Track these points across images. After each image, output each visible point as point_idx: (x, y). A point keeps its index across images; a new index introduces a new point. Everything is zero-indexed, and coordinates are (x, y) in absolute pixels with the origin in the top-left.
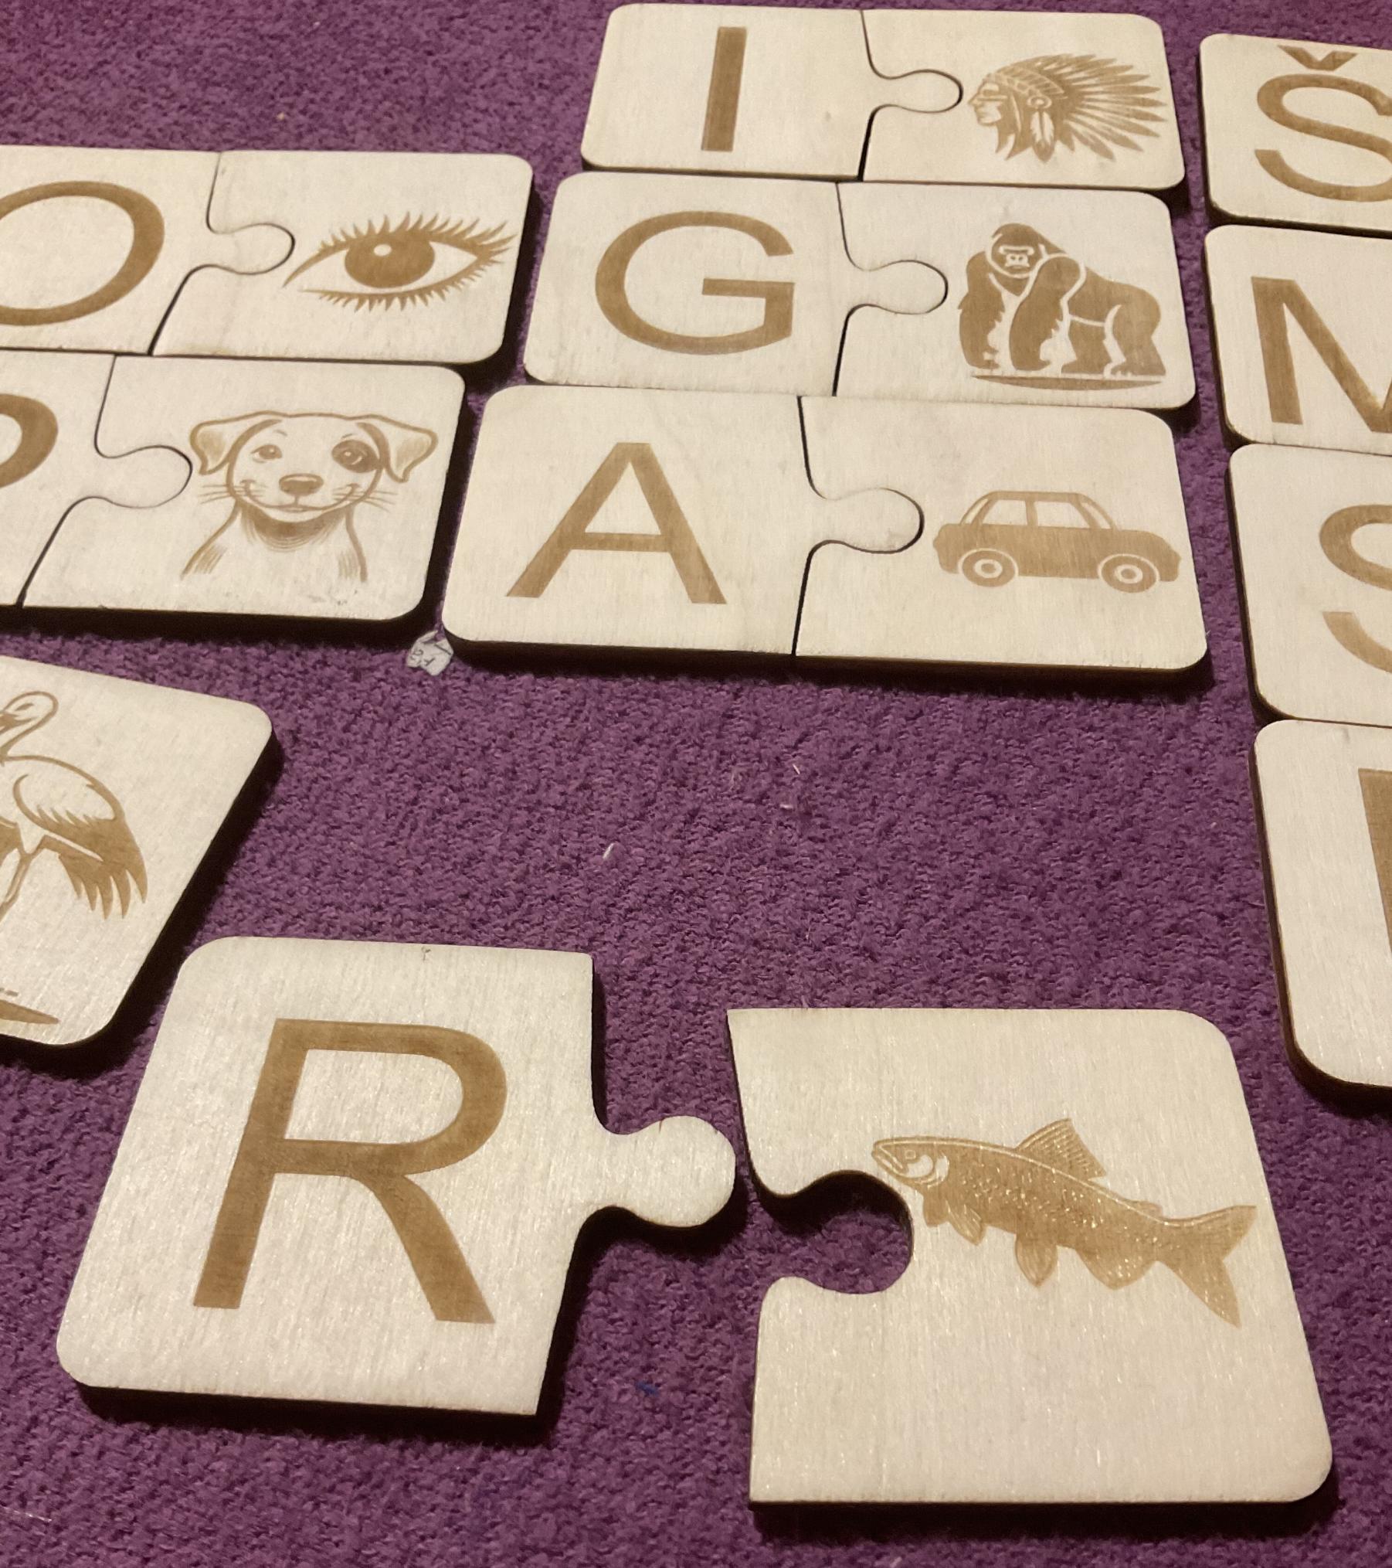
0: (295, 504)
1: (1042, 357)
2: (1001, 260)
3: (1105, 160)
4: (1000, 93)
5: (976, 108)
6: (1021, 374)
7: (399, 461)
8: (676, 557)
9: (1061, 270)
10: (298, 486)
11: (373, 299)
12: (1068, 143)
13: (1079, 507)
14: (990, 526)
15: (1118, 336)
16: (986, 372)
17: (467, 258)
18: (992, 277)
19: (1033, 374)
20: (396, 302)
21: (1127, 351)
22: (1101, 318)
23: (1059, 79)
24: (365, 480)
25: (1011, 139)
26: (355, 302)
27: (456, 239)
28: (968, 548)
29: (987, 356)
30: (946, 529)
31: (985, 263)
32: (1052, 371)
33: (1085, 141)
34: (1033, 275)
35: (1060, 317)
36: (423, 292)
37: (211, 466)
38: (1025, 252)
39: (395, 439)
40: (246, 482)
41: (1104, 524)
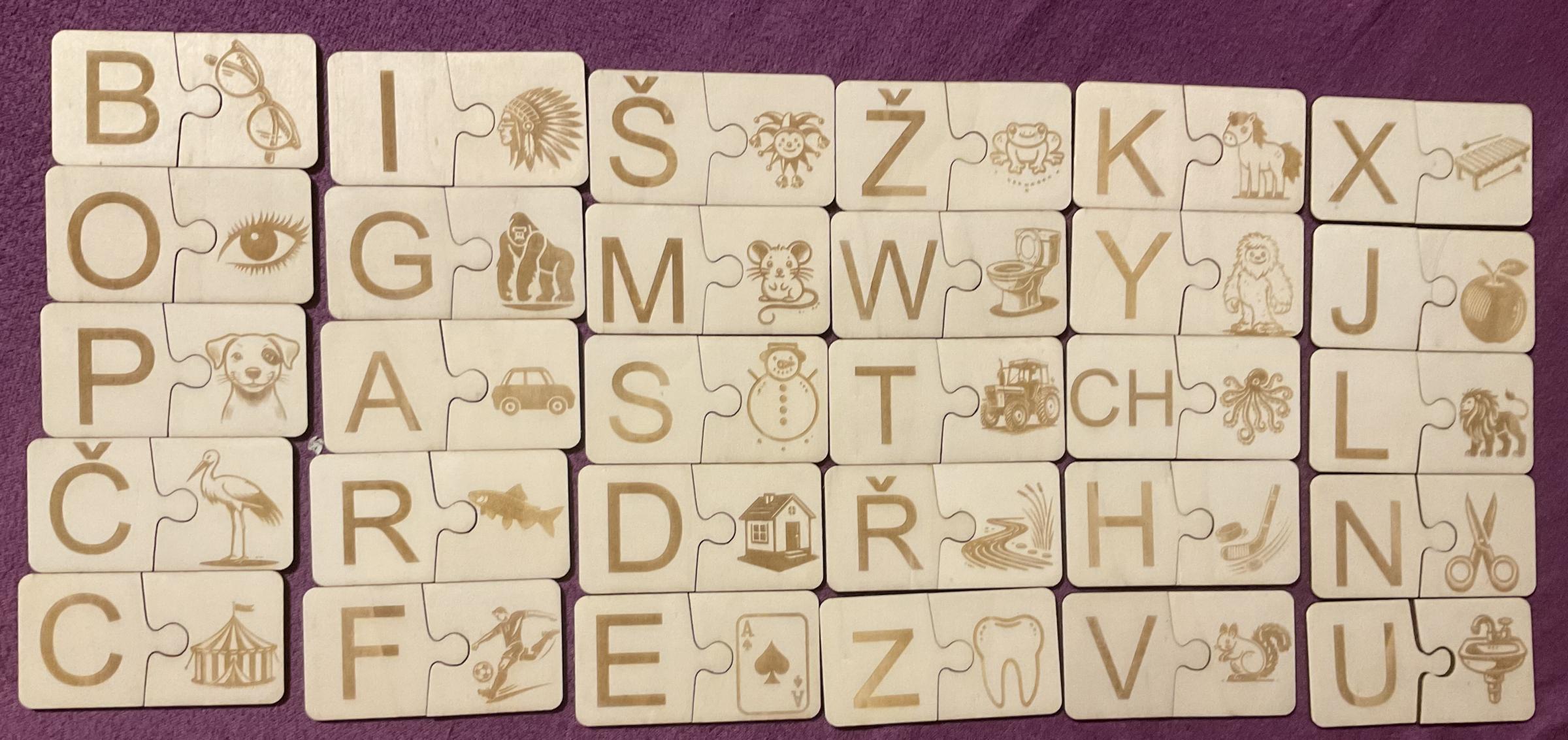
0: (253, 383)
1: (529, 293)
2: (512, 235)
3: (557, 169)
4: (511, 120)
5: (501, 131)
6: (521, 303)
7: (288, 357)
8: (403, 409)
9: (537, 240)
10: (254, 374)
11: (257, 267)
12: (540, 156)
13: (542, 374)
14: (511, 386)
15: (558, 280)
16: (507, 303)
17: (292, 240)
18: (509, 246)
19: (526, 303)
20: (267, 268)
21: (561, 288)
22: (551, 270)
23: (536, 107)
24: (276, 368)
25: (516, 153)
26: (250, 269)
27: (285, 229)
28: (504, 397)
29: (508, 294)
30: (496, 389)
31: (506, 237)
32: (532, 301)
33: (548, 156)
34: (526, 245)
35: (535, 269)
36: (277, 262)
37: (218, 365)
38: (523, 230)
39: (284, 347)
40: (233, 373)
41: (550, 383)
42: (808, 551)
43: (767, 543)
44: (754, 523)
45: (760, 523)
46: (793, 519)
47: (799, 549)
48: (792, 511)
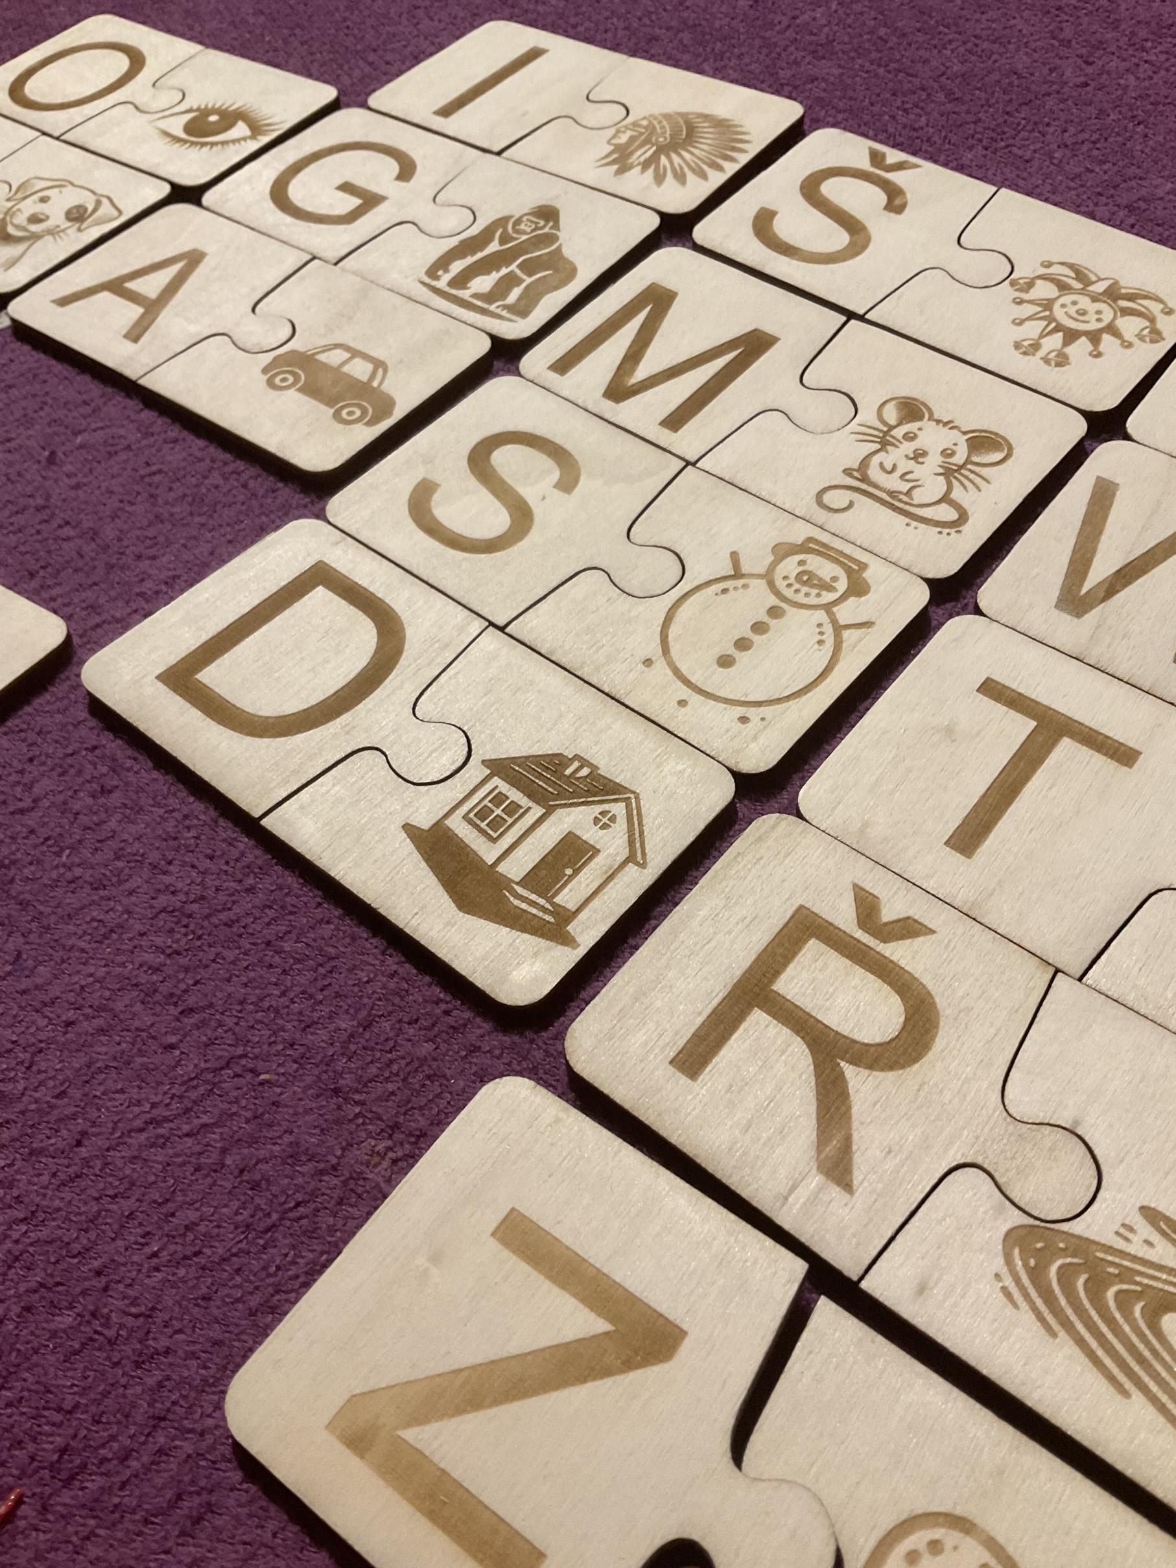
0: (24, 227)
1: (470, 284)
4: (644, 127)
6: (447, 288)
7: (91, 222)
8: (145, 313)
9: (545, 240)
10: (36, 219)
11: (179, 141)
13: (375, 370)
14: (316, 360)
15: (528, 288)
16: (427, 280)
17: (248, 133)
18: (501, 230)
19: (454, 292)
20: (188, 145)
21: (520, 299)
22: (532, 275)
23: (692, 128)
24: (66, 225)
25: (615, 156)
26: (169, 140)
28: (290, 366)
29: (440, 273)
30: (292, 352)
31: (507, 222)
32: (465, 294)
34: (524, 237)
35: (509, 266)
36: (205, 144)
39: (103, 211)
40: (19, 210)
41: (376, 384)
42: (565, 917)
43: (494, 840)
44: (504, 787)
45: (515, 795)
46: (590, 834)
47: (550, 900)
48: (604, 822)
